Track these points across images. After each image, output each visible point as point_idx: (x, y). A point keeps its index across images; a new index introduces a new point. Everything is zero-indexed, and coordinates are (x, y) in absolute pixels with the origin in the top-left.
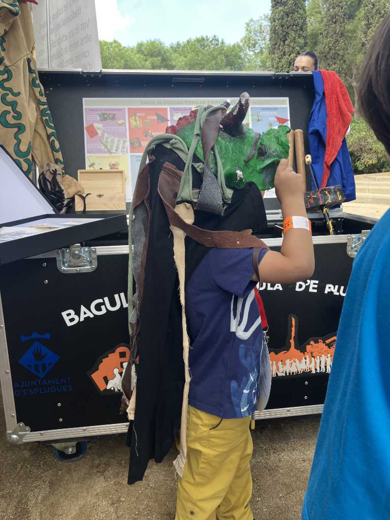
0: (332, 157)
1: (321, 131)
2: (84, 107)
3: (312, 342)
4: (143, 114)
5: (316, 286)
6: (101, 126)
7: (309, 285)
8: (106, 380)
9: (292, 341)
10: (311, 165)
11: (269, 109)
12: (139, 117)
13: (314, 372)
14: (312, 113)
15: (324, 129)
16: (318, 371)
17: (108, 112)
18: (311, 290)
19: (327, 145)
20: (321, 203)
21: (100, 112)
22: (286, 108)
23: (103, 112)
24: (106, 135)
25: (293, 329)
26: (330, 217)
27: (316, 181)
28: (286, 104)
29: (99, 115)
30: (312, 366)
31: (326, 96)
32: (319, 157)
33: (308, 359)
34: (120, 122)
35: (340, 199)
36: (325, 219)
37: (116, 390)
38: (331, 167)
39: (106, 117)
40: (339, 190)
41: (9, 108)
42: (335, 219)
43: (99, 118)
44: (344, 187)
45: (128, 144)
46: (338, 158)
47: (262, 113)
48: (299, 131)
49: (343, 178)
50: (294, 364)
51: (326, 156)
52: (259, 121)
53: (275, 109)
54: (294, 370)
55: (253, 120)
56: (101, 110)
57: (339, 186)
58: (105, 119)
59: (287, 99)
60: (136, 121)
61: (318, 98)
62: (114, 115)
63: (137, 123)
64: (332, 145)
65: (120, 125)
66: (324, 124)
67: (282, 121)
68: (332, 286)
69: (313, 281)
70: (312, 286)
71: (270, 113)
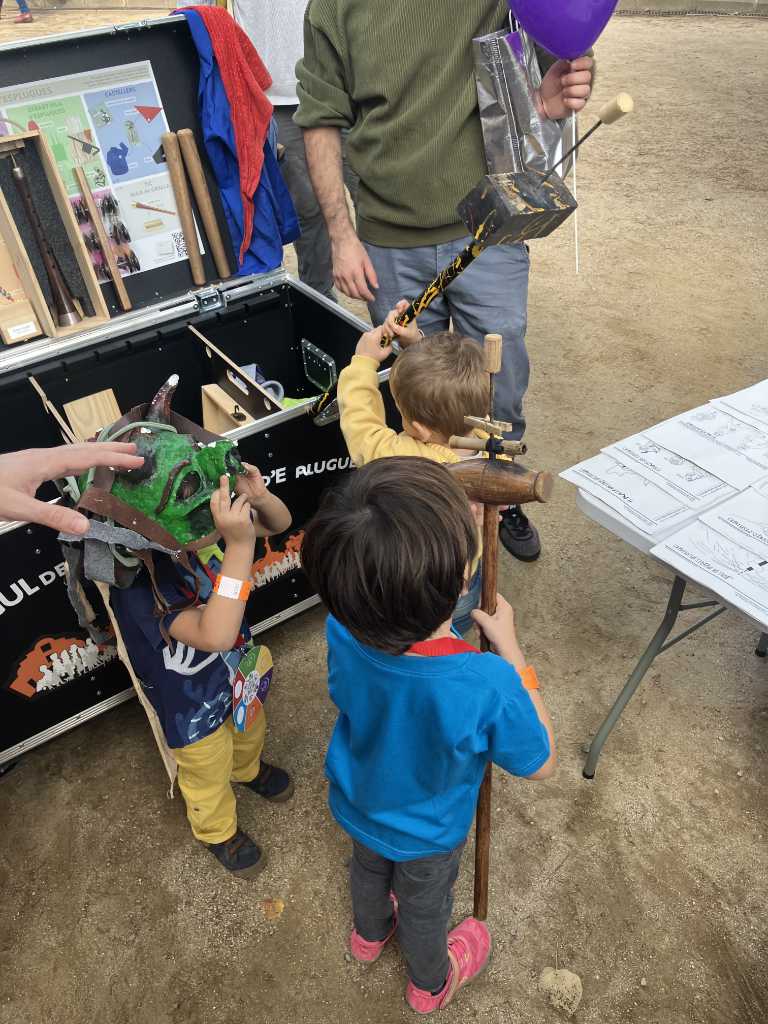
0: (253, 181)
1: (225, 137)
5: (284, 474)
7: (275, 477)
8: (33, 683)
11: (118, 92)
14: (202, 95)
15: (229, 132)
18: (278, 481)
19: (240, 160)
22: (151, 83)
28: (149, 76)
31: (220, 65)
37: (50, 688)
38: (255, 199)
44: (279, 224)
46: (263, 183)
47: (108, 104)
48: (185, 132)
49: (276, 214)
50: (274, 568)
51: (243, 182)
52: (107, 121)
53: (130, 90)
54: (275, 573)
55: (95, 121)
59: (148, 63)
61: (207, 70)
64: (249, 160)
66: (226, 119)
67: (149, 113)
68: (303, 468)
69: (278, 471)
70: (278, 476)
71: (125, 100)
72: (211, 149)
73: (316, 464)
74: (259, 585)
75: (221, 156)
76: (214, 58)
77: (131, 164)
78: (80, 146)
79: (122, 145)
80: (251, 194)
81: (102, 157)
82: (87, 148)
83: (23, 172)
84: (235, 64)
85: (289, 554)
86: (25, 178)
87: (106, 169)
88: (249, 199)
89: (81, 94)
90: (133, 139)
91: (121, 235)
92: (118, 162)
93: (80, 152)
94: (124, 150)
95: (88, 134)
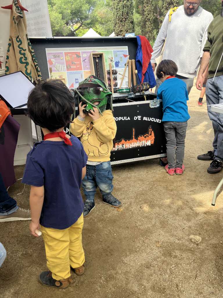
1: (140, 60)
2: (47, 52)
3: (140, 136)
4: (71, 55)
6: (54, 60)
9: (134, 136)
10: (137, 74)
11: (120, 51)
12: (69, 56)
13: (141, 146)
14: (137, 53)
16: (142, 146)
17: (56, 54)
18: (139, 119)
19: (143, 66)
20: (142, 89)
21: (53, 54)
22: (127, 51)
23: (55, 54)
24: (56, 64)
25: (134, 132)
26: (145, 94)
27: (140, 80)
28: (127, 49)
29: (53, 55)
30: (140, 144)
32: (140, 71)
33: (139, 142)
34: (62, 58)
35: (148, 87)
36: (143, 95)
38: (145, 75)
39: (56, 56)
40: (148, 84)
41: (23, 56)
42: (147, 95)
43: (53, 57)
44: (150, 82)
45: (65, 67)
46: (147, 71)
47: (118, 53)
48: (133, 60)
49: (149, 79)
50: (134, 144)
51: (143, 70)
52: (116, 56)
53: (123, 51)
54: (134, 146)
55: (114, 56)
56: (53, 53)
57: (148, 82)
58: (55, 57)
59: (127, 47)
60: (68, 57)
62: (59, 55)
63: (68, 58)
64: (145, 66)
65: (62, 59)
66: (141, 58)
67: (125, 56)
68: (145, 118)
69: (139, 116)
70: (139, 118)
71: (121, 53)
72: (137, 63)
73: (149, 118)
74: (130, 148)
75: (139, 65)
76: (141, 45)
77: (120, 65)
78: (110, 60)
79: (119, 61)
80: (144, 73)
81: (114, 63)
82: (111, 61)
83: (98, 61)
84: (145, 46)
85: (138, 141)
86: (98, 62)
87: (114, 65)
88: (143, 74)
89: (113, 50)
90: (121, 60)
91: (115, 79)
92: (117, 64)
93: (110, 61)
94: (119, 62)
95: (112, 58)
